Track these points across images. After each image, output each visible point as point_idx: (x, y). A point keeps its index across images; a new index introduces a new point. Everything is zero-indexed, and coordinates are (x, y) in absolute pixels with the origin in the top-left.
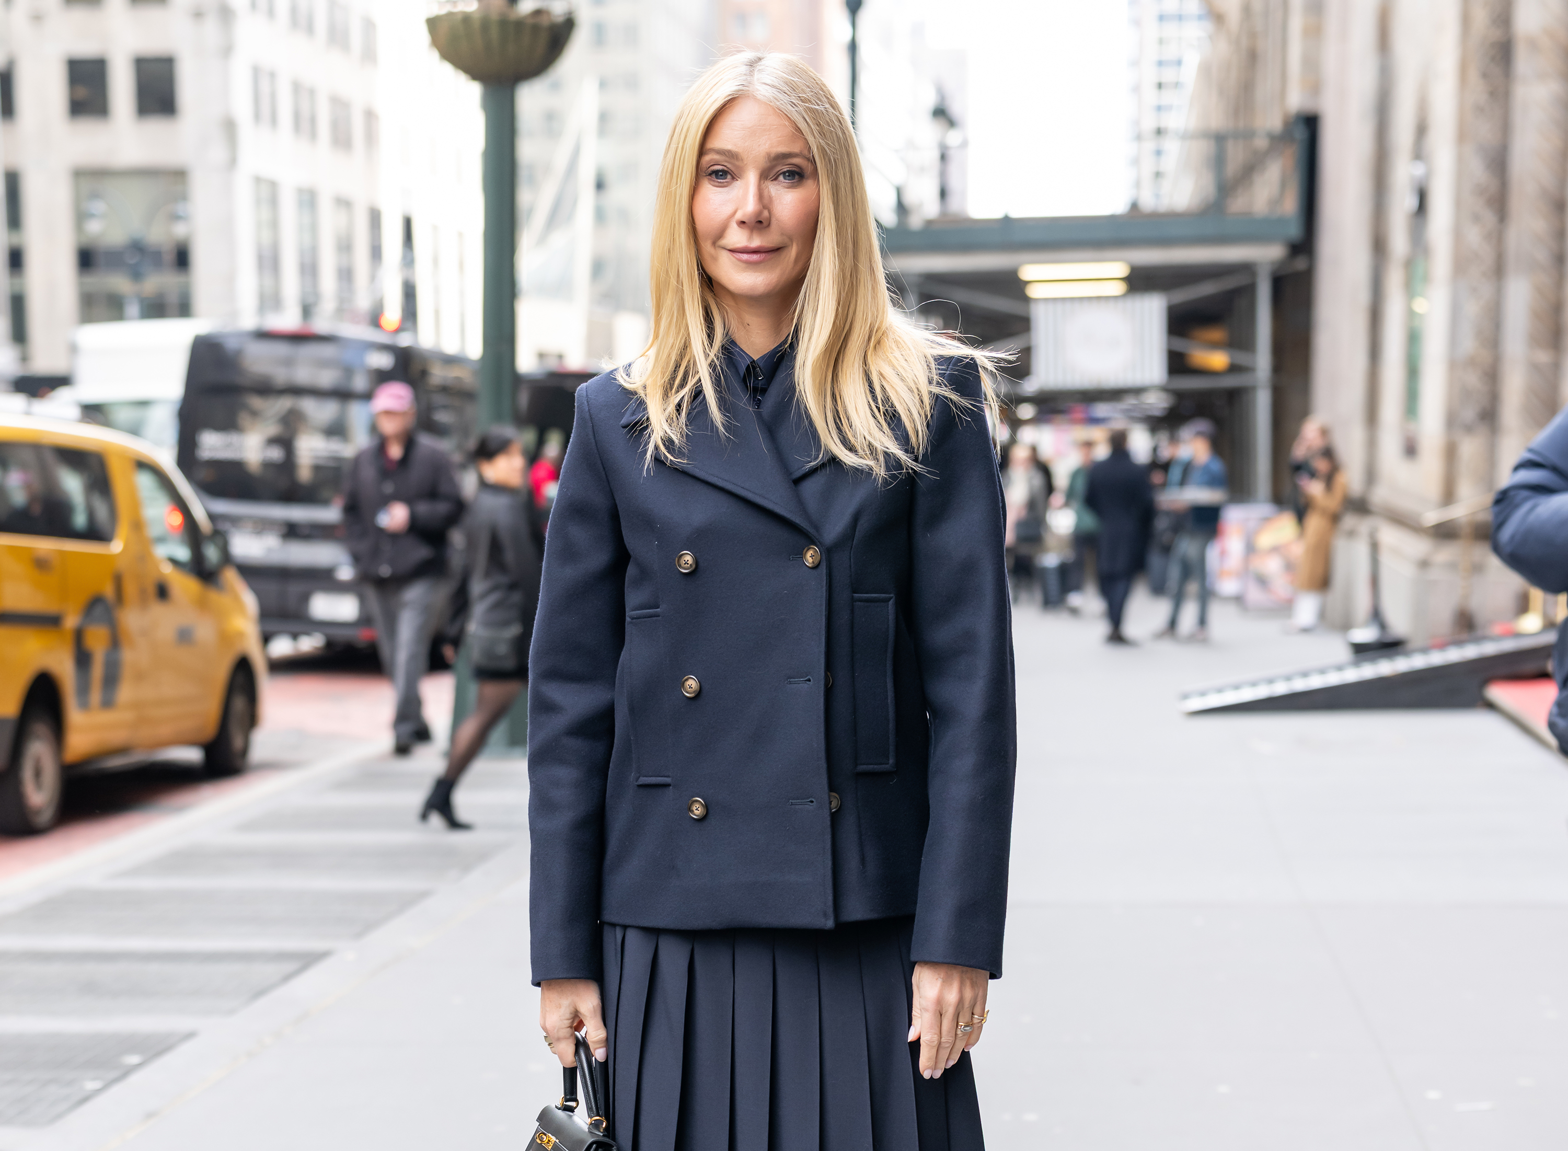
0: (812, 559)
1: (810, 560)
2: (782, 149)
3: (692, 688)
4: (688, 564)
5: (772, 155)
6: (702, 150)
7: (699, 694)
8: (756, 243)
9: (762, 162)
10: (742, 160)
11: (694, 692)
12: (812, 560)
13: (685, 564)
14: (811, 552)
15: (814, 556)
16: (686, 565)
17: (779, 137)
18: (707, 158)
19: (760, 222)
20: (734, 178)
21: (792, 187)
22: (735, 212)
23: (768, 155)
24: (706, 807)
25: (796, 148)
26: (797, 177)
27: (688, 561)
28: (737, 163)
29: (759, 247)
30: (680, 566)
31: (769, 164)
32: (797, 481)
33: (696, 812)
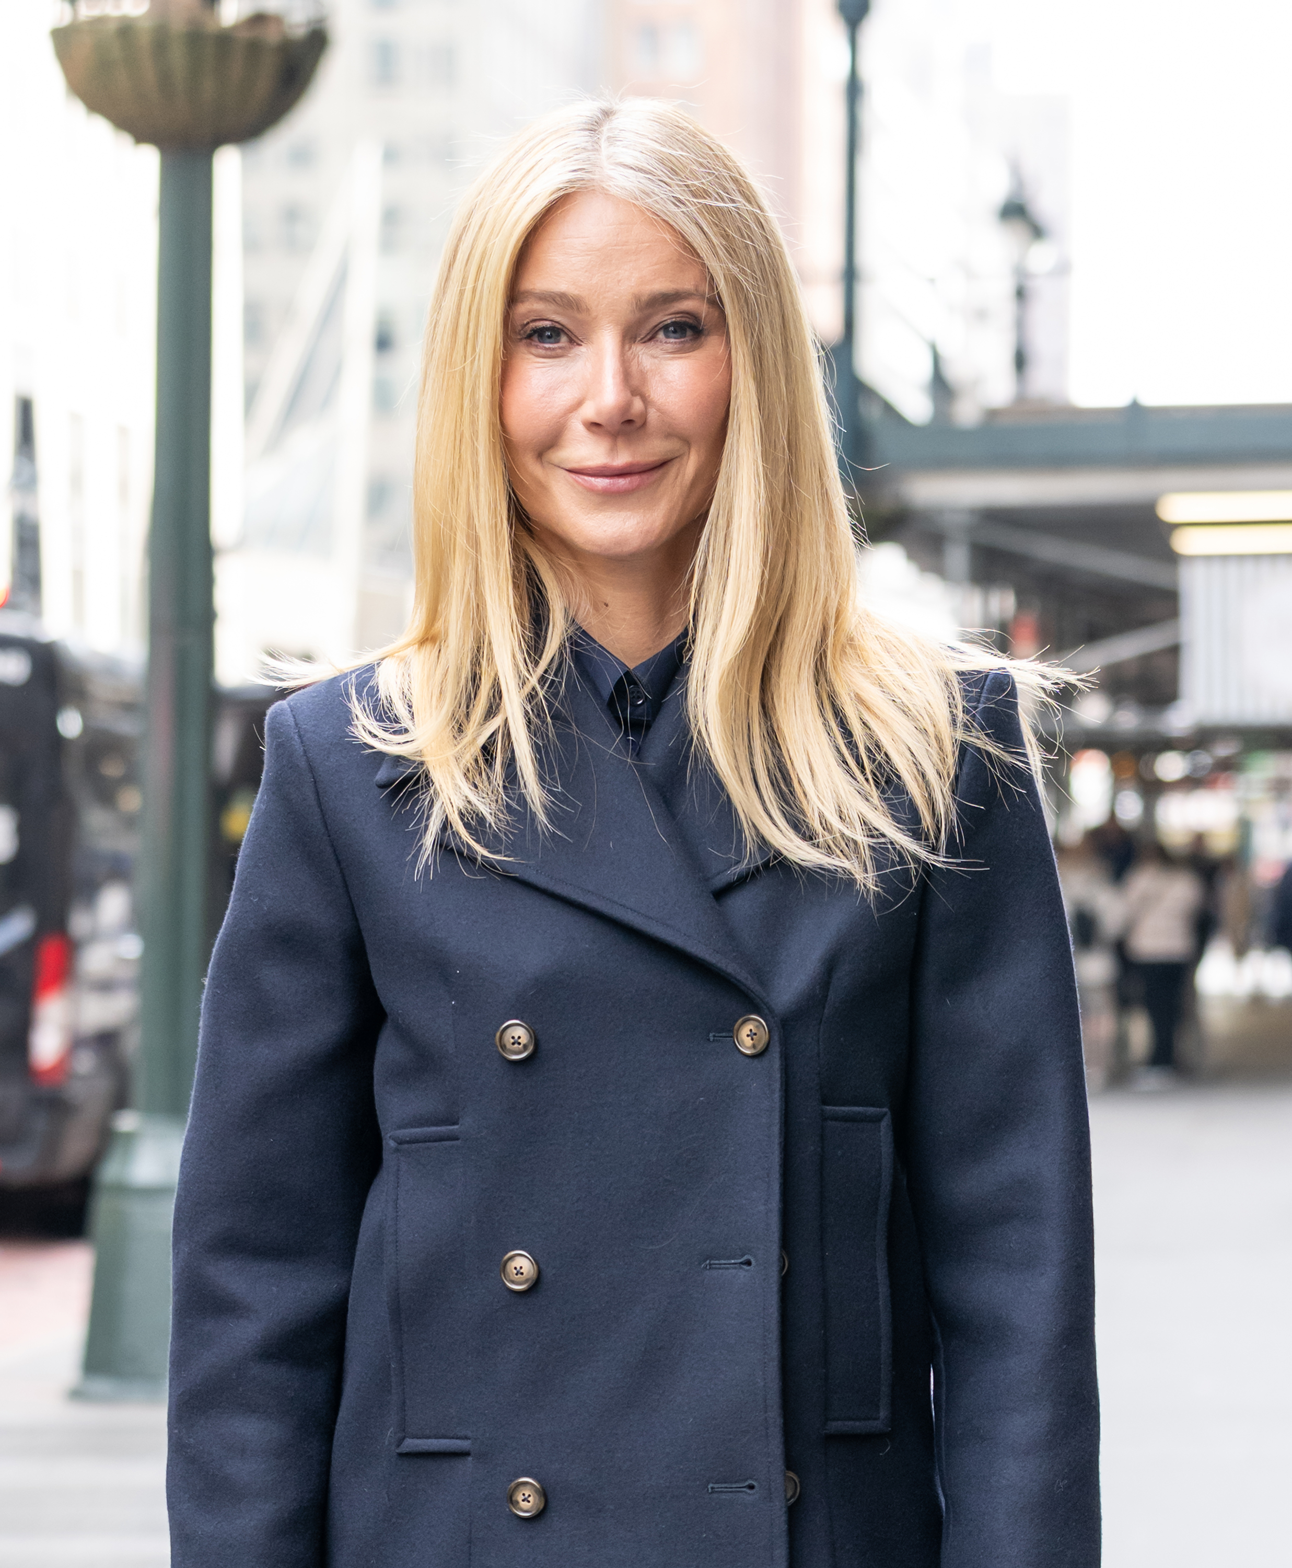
0: (752, 1039)
1: (748, 1042)
2: (661, 285)
3: (522, 1274)
4: (519, 1044)
5: (644, 298)
6: (513, 295)
7: (536, 1285)
8: (622, 459)
9: (626, 311)
10: (588, 310)
11: (526, 1281)
12: (751, 1042)
13: (513, 1044)
14: (751, 1027)
15: (755, 1034)
16: (516, 1045)
17: (656, 264)
18: (524, 309)
19: (630, 422)
20: (574, 341)
21: (680, 351)
22: (579, 404)
23: (637, 298)
24: (544, 1493)
25: (687, 282)
26: (689, 333)
27: (519, 1038)
28: (579, 316)
29: (631, 465)
30: (503, 1047)
31: (638, 315)
32: (721, 894)
33: (524, 1505)
